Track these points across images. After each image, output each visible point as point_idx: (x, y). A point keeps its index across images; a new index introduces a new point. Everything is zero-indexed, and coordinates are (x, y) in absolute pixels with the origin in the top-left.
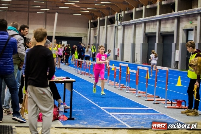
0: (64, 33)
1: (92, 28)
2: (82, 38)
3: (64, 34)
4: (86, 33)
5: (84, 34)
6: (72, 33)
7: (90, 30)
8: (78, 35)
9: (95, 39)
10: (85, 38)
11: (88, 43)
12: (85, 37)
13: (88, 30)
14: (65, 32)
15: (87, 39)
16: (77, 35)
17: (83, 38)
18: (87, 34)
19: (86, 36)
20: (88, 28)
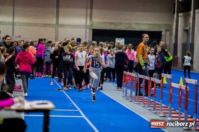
0: (126, 23)
1: (181, 12)
2: (161, 32)
3: (127, 26)
4: (170, 23)
5: (165, 25)
6: (142, 24)
7: (178, 17)
8: (153, 28)
9: (186, 35)
10: (168, 33)
11: (173, 42)
12: (166, 31)
13: (174, 17)
14: (128, 22)
15: (171, 34)
16: (152, 26)
17: (163, 33)
18: (171, 26)
19: (169, 30)
20: (174, 13)
